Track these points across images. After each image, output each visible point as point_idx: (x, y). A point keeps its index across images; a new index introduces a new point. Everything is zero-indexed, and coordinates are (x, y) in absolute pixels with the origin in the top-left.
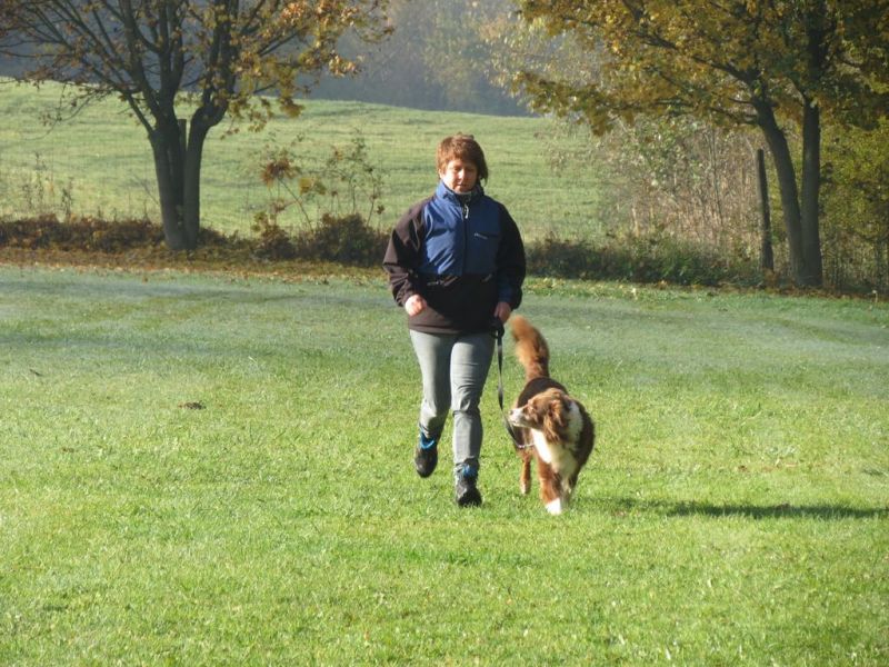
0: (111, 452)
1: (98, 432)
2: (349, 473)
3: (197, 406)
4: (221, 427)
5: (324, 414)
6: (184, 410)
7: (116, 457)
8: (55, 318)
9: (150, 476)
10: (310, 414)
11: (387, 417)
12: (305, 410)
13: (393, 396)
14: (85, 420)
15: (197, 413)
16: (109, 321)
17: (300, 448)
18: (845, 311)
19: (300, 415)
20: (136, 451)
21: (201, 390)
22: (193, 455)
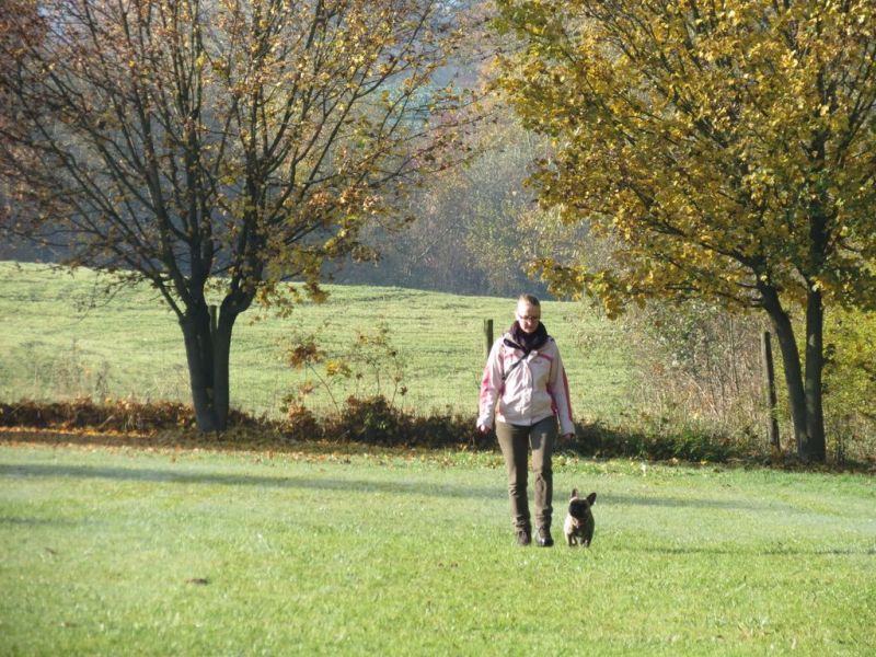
0: (112, 626)
1: (103, 607)
2: (340, 645)
3: (204, 582)
4: (224, 601)
5: (325, 589)
6: (190, 587)
7: (117, 632)
8: (80, 499)
9: (148, 649)
10: (311, 589)
11: (385, 591)
12: (308, 585)
13: (394, 571)
14: (93, 596)
15: (202, 589)
16: (133, 499)
17: (298, 621)
18: (844, 485)
19: (302, 590)
20: (136, 626)
21: (209, 566)
22: (192, 629)
